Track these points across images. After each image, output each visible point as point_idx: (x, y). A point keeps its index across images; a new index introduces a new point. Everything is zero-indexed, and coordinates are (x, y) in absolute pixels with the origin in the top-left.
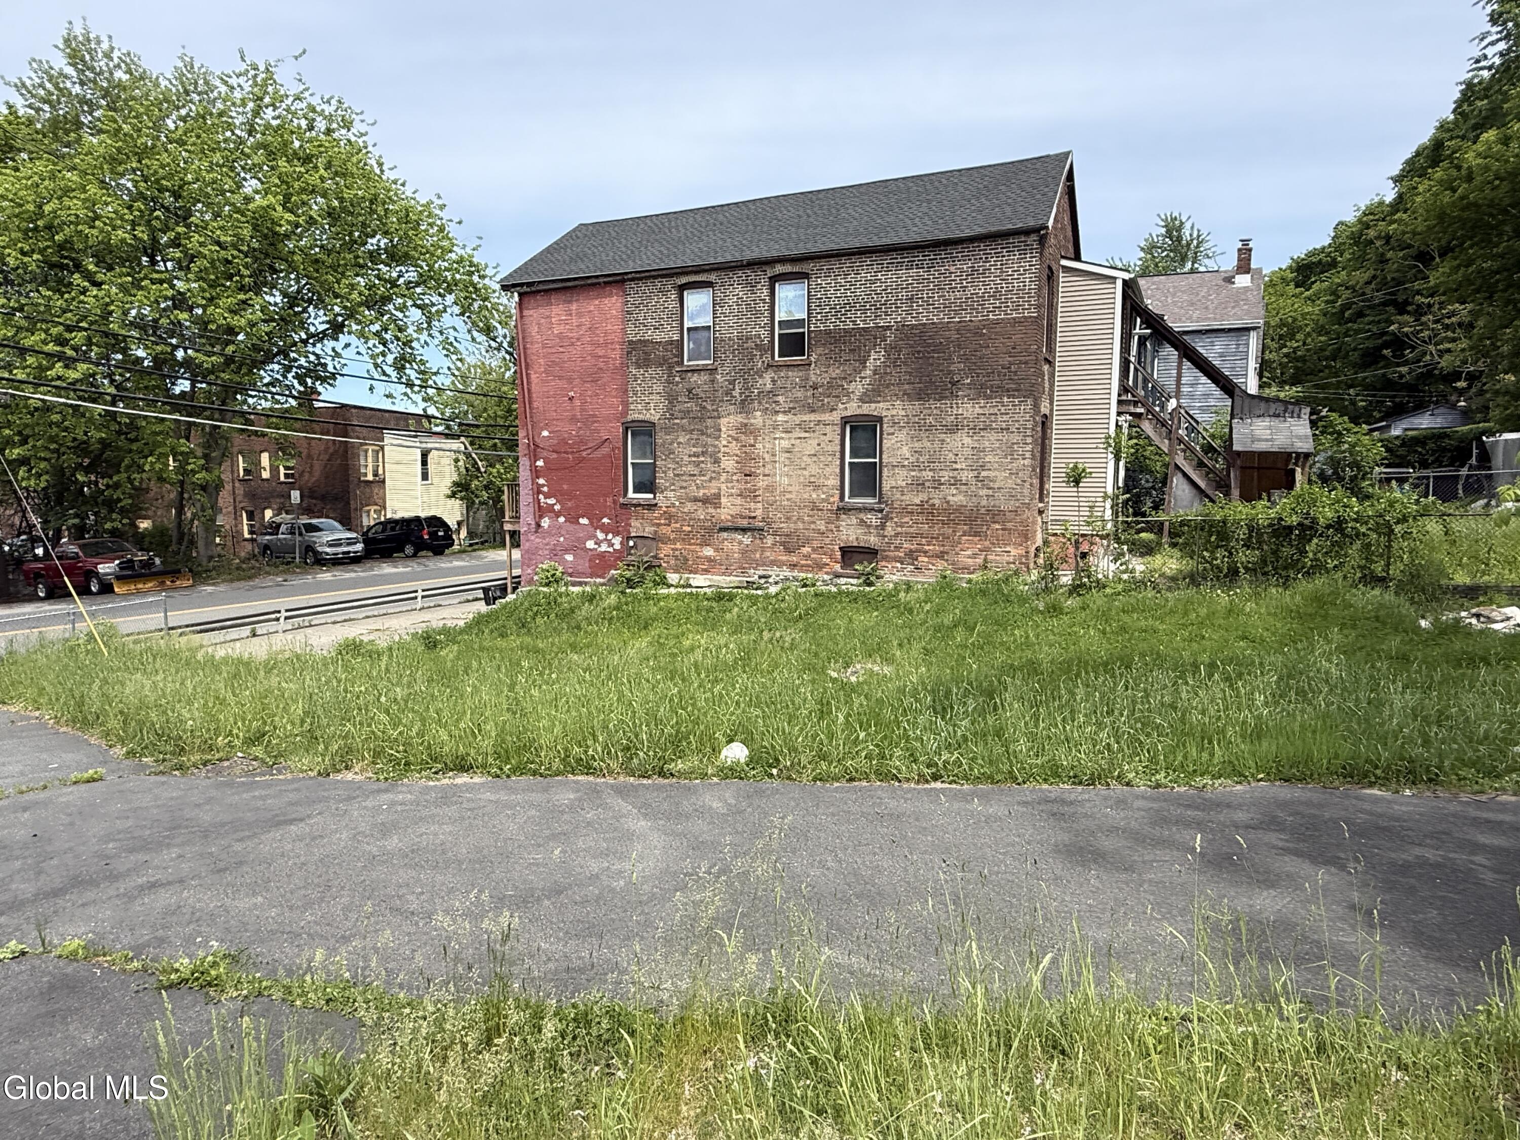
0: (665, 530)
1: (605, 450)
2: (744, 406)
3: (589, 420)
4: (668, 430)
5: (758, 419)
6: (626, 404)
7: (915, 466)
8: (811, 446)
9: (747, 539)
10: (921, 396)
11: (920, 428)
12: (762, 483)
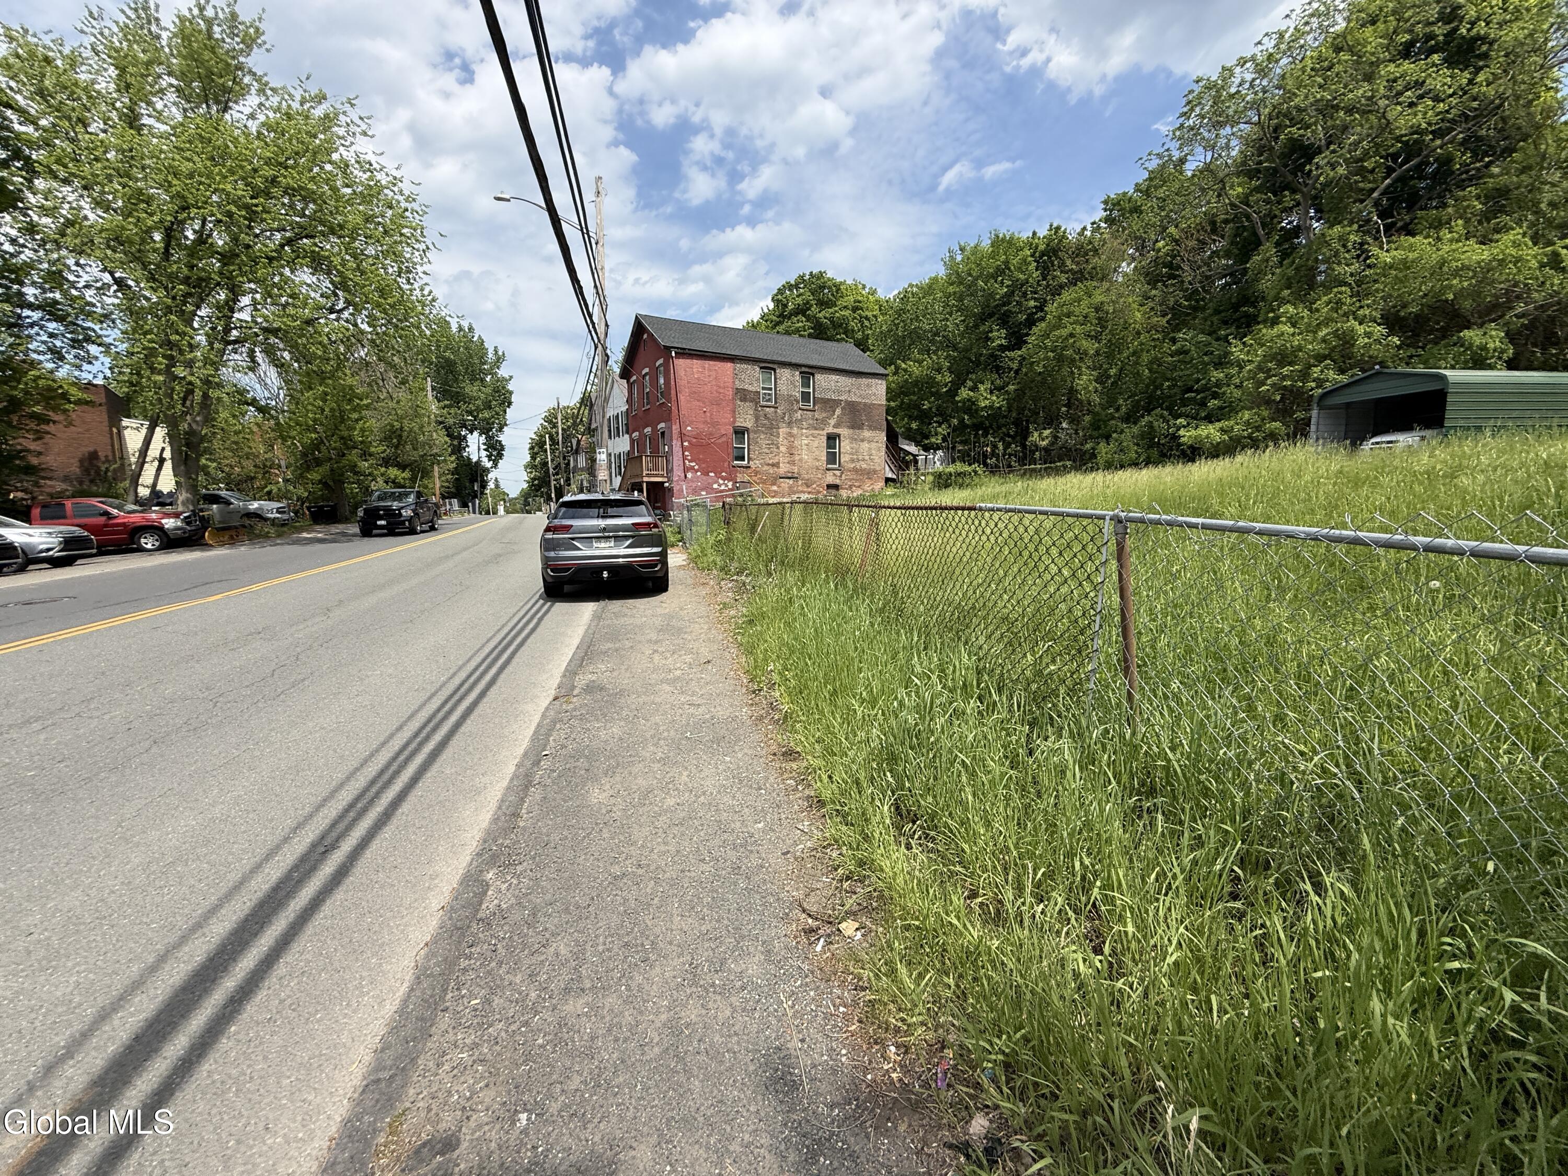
0: (754, 478)
1: (724, 439)
2: (790, 424)
3: (715, 424)
4: (756, 432)
5: (795, 431)
6: (734, 418)
7: (852, 454)
8: (816, 444)
9: (791, 482)
10: (852, 427)
11: (853, 439)
12: (797, 458)
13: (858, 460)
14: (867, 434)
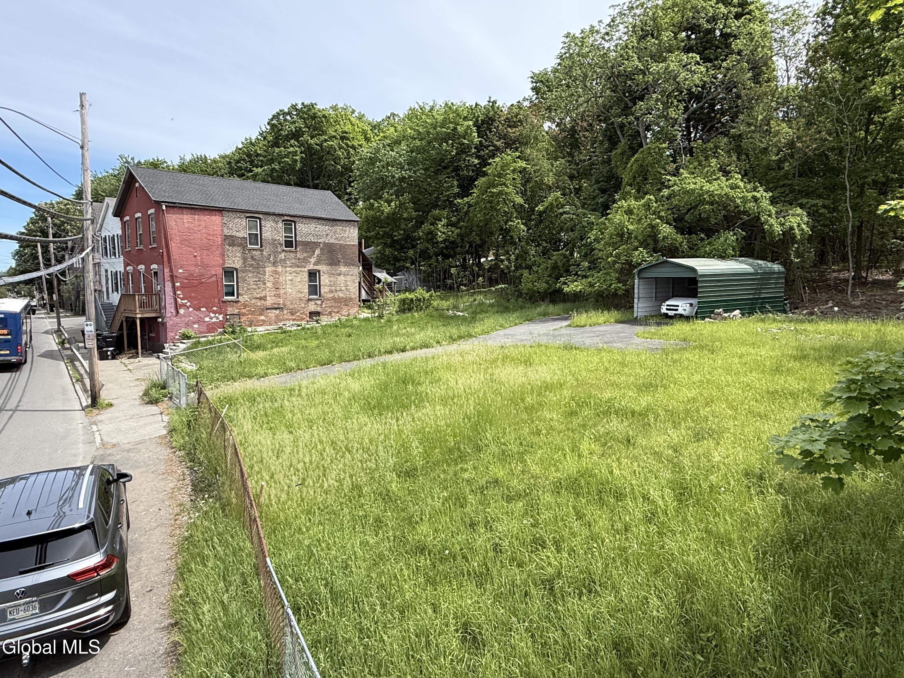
0: (243, 311)
1: (214, 279)
2: (275, 264)
3: (205, 266)
4: (244, 272)
5: (280, 269)
6: (224, 260)
7: (330, 286)
8: (299, 279)
9: (277, 312)
10: (330, 264)
11: (331, 274)
12: (282, 291)
13: (336, 291)
14: (343, 269)
